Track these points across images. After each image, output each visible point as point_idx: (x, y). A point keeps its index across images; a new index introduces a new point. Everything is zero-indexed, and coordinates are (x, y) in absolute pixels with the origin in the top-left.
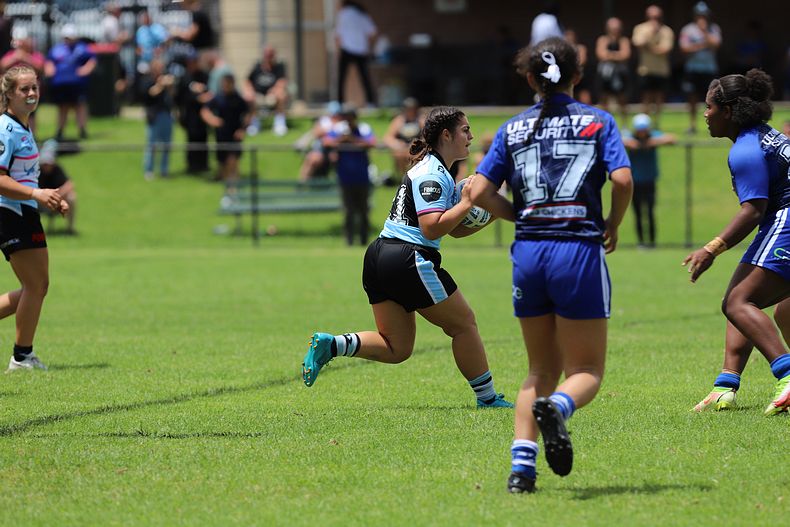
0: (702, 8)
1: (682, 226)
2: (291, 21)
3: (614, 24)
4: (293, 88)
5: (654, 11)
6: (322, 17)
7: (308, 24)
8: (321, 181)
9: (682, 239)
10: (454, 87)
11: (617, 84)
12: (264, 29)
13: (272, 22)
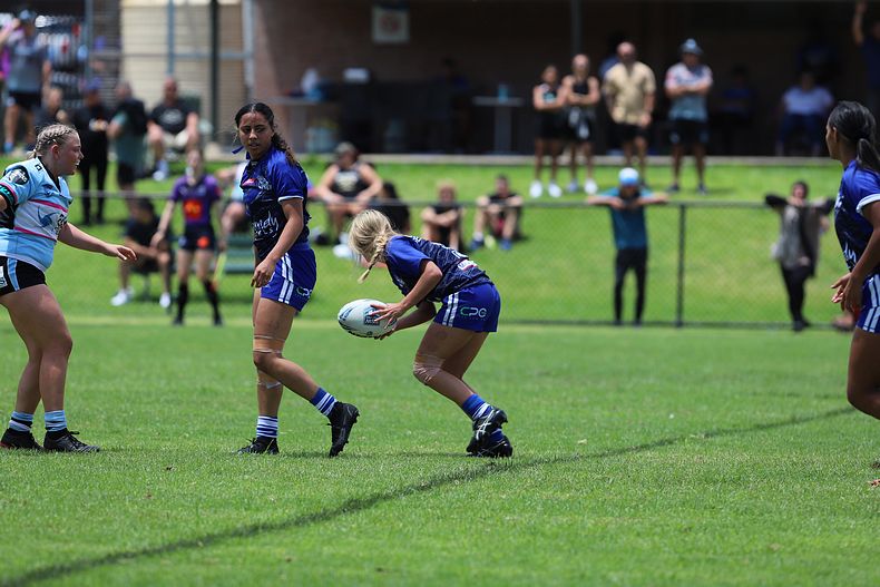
0: (691, 45)
1: (672, 302)
2: (206, 50)
3: (581, 61)
4: (206, 127)
5: (625, 48)
6: (241, 45)
7: (224, 53)
8: (241, 238)
9: (672, 318)
10: (393, 130)
11: (584, 132)
12: (171, 57)
13: (180, 49)
